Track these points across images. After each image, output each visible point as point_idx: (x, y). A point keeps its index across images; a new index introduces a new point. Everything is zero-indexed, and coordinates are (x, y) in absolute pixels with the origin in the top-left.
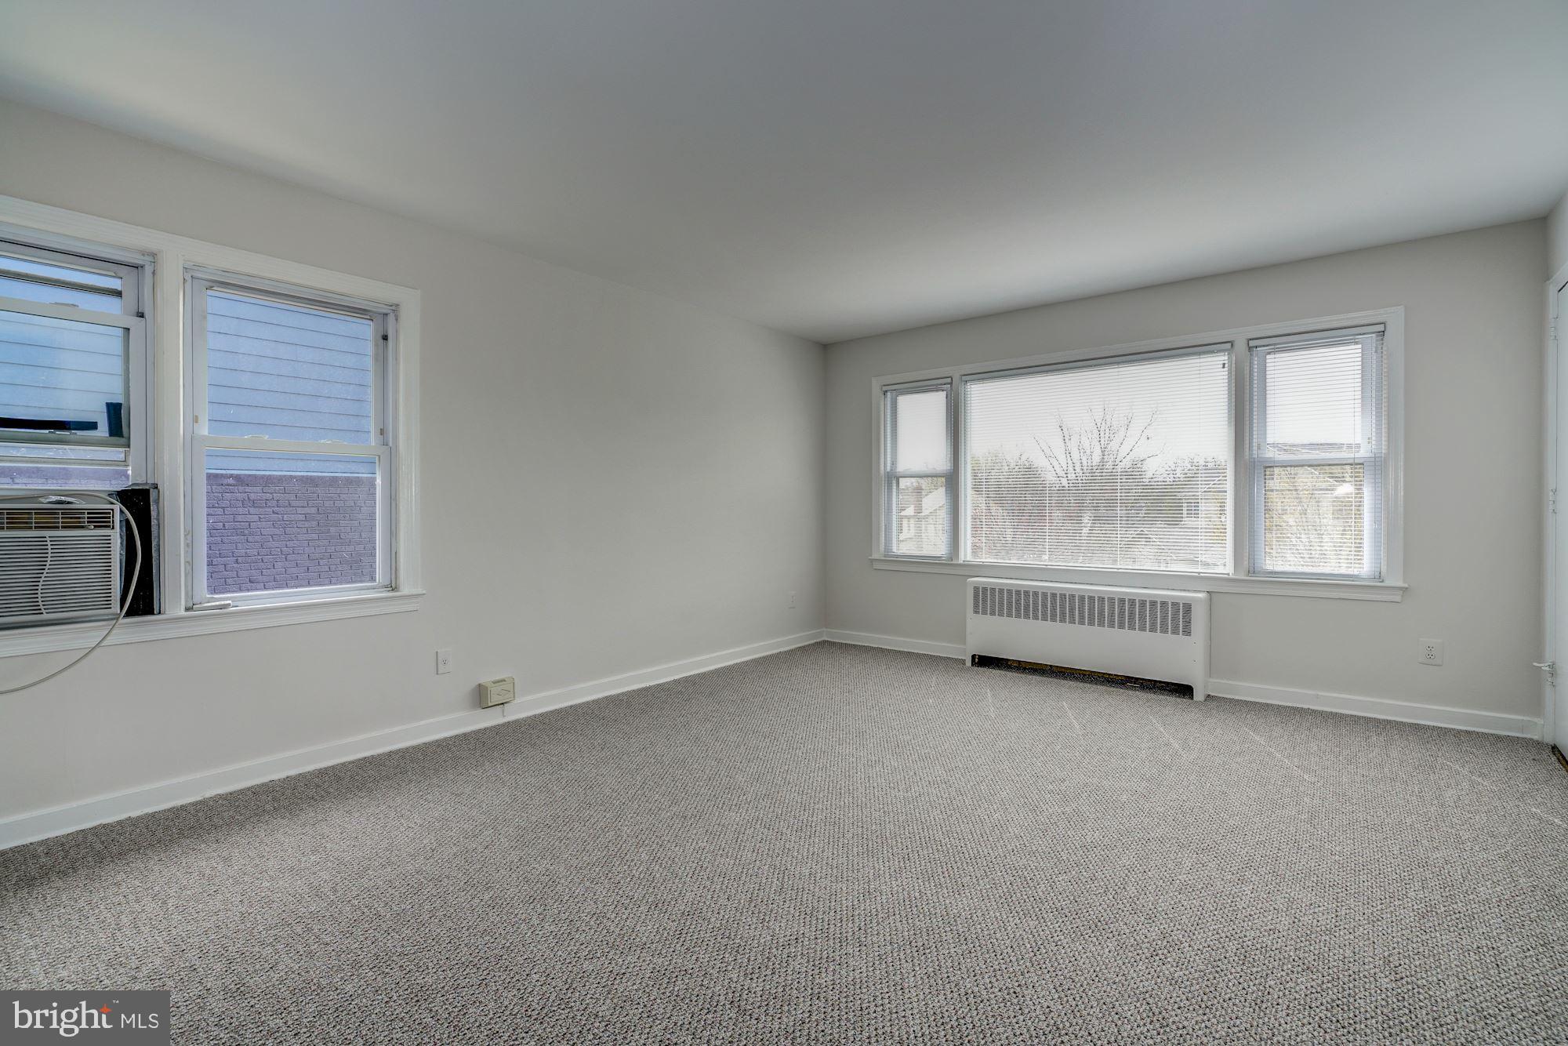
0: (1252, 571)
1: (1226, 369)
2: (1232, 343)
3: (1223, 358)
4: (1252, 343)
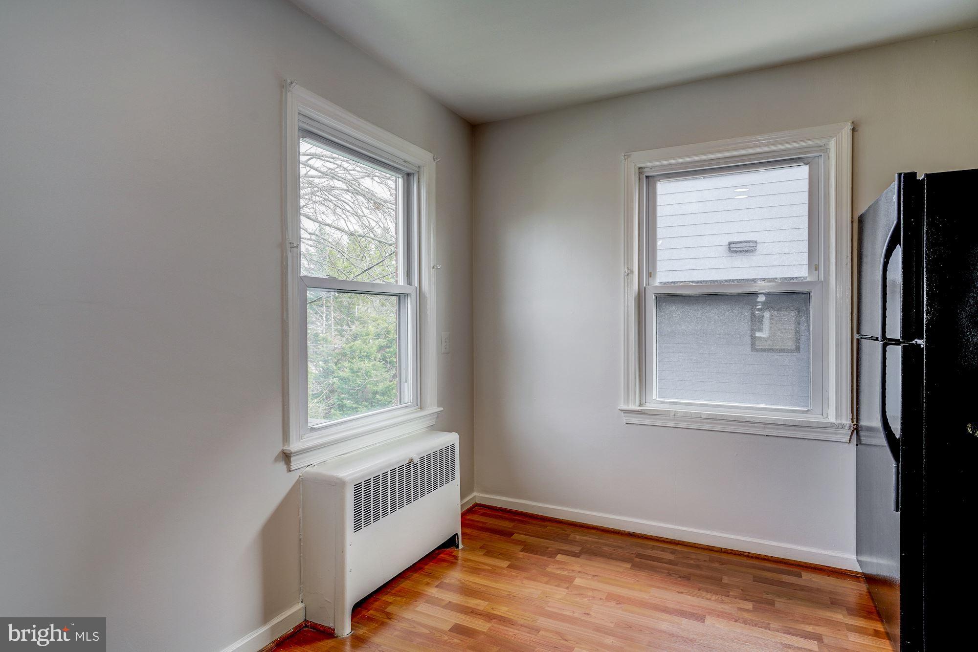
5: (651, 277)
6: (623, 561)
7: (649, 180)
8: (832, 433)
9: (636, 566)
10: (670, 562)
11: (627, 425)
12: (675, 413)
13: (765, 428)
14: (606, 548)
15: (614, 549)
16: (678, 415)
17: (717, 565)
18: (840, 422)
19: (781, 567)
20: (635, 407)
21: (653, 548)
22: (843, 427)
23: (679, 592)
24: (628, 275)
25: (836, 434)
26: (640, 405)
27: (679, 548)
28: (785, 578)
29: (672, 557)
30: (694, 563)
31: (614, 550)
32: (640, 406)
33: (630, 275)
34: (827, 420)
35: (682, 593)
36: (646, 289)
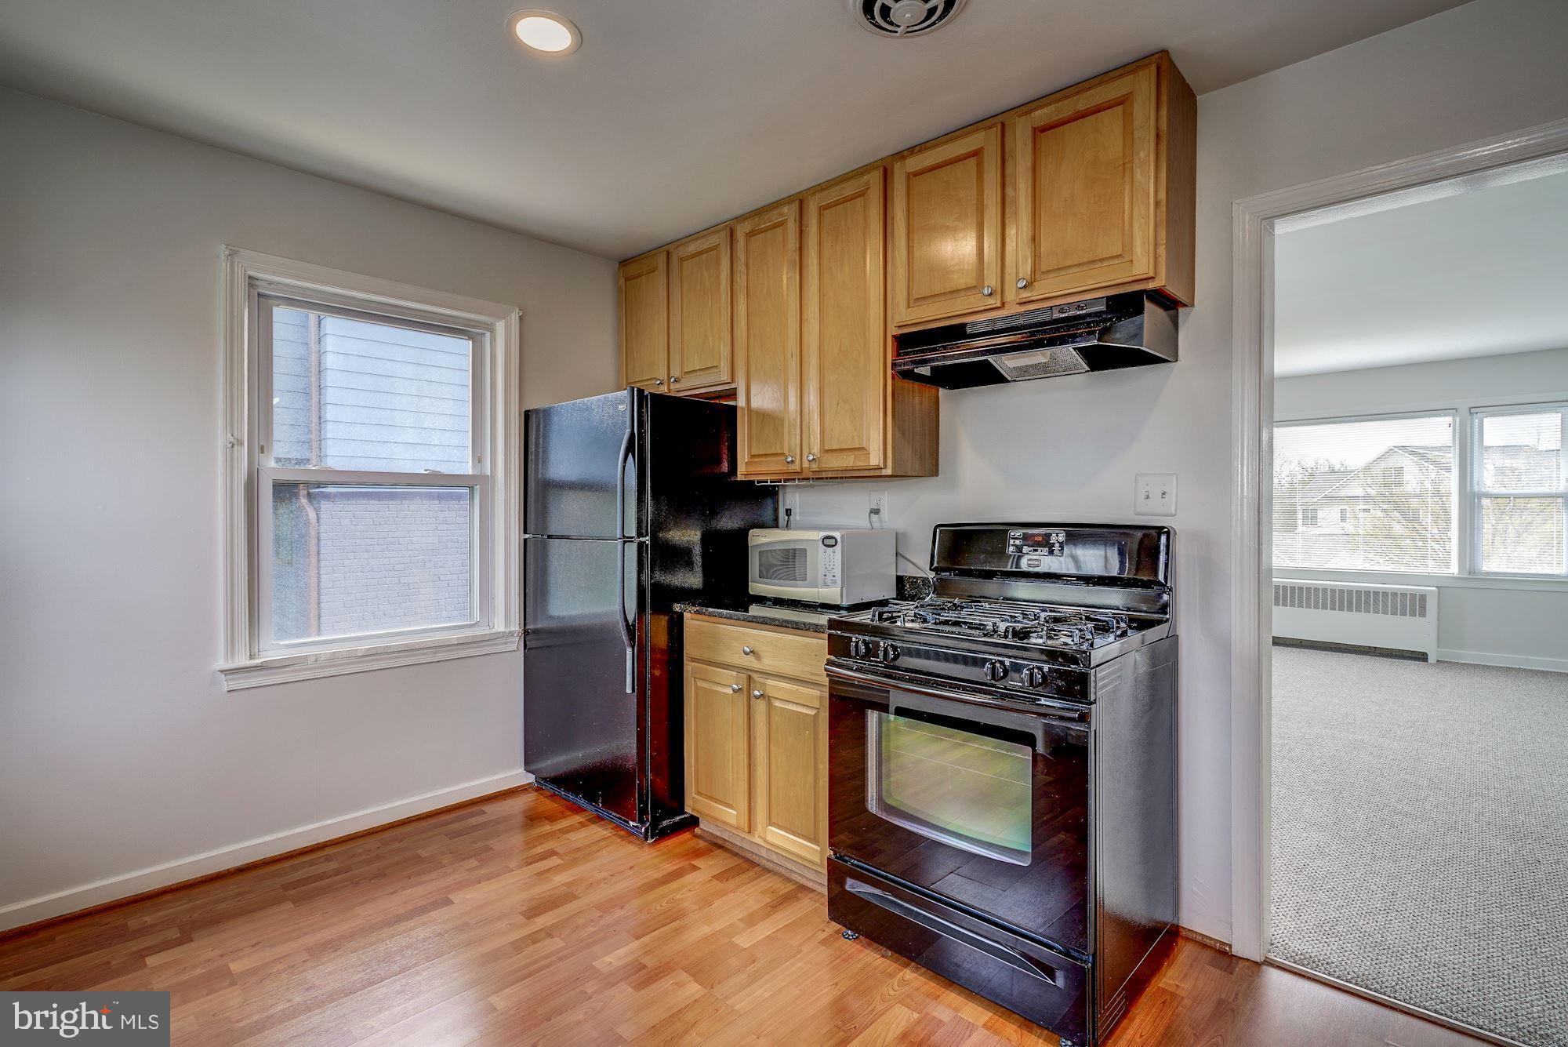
0: (1472, 572)
1: (1451, 428)
2: (1456, 410)
3: (1449, 419)
4: (1473, 410)
5: (262, 452)
6: (273, 905)
7: (261, 301)
8: (502, 644)
9: (297, 901)
10: (338, 872)
11: (229, 694)
12: (317, 658)
13: (435, 653)
14: (222, 906)
15: (237, 899)
16: (322, 659)
17: (396, 845)
18: (509, 630)
19: (460, 813)
20: (243, 661)
21: (294, 869)
22: (511, 634)
23: (392, 894)
24: (232, 447)
25: (506, 643)
26: (252, 657)
27: (328, 851)
28: (475, 820)
29: (334, 865)
30: (368, 857)
31: (239, 901)
32: (251, 659)
33: (236, 446)
34: (494, 631)
35: (395, 892)
36: (260, 471)
